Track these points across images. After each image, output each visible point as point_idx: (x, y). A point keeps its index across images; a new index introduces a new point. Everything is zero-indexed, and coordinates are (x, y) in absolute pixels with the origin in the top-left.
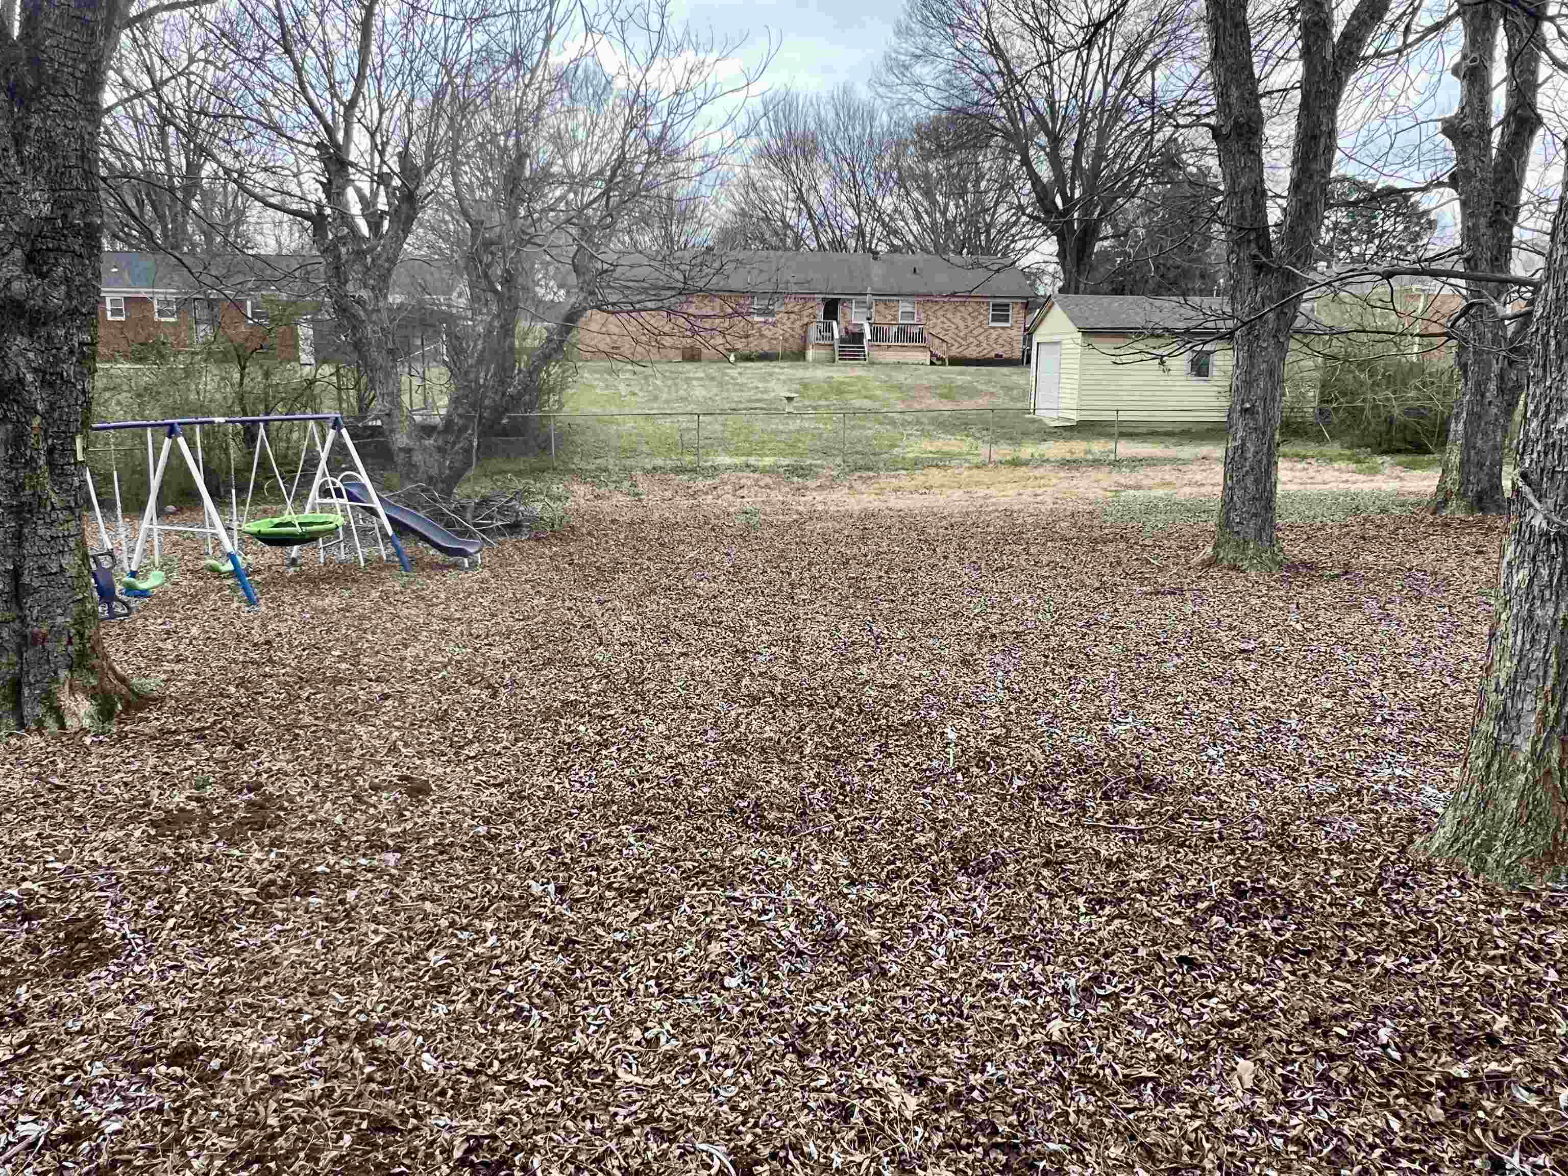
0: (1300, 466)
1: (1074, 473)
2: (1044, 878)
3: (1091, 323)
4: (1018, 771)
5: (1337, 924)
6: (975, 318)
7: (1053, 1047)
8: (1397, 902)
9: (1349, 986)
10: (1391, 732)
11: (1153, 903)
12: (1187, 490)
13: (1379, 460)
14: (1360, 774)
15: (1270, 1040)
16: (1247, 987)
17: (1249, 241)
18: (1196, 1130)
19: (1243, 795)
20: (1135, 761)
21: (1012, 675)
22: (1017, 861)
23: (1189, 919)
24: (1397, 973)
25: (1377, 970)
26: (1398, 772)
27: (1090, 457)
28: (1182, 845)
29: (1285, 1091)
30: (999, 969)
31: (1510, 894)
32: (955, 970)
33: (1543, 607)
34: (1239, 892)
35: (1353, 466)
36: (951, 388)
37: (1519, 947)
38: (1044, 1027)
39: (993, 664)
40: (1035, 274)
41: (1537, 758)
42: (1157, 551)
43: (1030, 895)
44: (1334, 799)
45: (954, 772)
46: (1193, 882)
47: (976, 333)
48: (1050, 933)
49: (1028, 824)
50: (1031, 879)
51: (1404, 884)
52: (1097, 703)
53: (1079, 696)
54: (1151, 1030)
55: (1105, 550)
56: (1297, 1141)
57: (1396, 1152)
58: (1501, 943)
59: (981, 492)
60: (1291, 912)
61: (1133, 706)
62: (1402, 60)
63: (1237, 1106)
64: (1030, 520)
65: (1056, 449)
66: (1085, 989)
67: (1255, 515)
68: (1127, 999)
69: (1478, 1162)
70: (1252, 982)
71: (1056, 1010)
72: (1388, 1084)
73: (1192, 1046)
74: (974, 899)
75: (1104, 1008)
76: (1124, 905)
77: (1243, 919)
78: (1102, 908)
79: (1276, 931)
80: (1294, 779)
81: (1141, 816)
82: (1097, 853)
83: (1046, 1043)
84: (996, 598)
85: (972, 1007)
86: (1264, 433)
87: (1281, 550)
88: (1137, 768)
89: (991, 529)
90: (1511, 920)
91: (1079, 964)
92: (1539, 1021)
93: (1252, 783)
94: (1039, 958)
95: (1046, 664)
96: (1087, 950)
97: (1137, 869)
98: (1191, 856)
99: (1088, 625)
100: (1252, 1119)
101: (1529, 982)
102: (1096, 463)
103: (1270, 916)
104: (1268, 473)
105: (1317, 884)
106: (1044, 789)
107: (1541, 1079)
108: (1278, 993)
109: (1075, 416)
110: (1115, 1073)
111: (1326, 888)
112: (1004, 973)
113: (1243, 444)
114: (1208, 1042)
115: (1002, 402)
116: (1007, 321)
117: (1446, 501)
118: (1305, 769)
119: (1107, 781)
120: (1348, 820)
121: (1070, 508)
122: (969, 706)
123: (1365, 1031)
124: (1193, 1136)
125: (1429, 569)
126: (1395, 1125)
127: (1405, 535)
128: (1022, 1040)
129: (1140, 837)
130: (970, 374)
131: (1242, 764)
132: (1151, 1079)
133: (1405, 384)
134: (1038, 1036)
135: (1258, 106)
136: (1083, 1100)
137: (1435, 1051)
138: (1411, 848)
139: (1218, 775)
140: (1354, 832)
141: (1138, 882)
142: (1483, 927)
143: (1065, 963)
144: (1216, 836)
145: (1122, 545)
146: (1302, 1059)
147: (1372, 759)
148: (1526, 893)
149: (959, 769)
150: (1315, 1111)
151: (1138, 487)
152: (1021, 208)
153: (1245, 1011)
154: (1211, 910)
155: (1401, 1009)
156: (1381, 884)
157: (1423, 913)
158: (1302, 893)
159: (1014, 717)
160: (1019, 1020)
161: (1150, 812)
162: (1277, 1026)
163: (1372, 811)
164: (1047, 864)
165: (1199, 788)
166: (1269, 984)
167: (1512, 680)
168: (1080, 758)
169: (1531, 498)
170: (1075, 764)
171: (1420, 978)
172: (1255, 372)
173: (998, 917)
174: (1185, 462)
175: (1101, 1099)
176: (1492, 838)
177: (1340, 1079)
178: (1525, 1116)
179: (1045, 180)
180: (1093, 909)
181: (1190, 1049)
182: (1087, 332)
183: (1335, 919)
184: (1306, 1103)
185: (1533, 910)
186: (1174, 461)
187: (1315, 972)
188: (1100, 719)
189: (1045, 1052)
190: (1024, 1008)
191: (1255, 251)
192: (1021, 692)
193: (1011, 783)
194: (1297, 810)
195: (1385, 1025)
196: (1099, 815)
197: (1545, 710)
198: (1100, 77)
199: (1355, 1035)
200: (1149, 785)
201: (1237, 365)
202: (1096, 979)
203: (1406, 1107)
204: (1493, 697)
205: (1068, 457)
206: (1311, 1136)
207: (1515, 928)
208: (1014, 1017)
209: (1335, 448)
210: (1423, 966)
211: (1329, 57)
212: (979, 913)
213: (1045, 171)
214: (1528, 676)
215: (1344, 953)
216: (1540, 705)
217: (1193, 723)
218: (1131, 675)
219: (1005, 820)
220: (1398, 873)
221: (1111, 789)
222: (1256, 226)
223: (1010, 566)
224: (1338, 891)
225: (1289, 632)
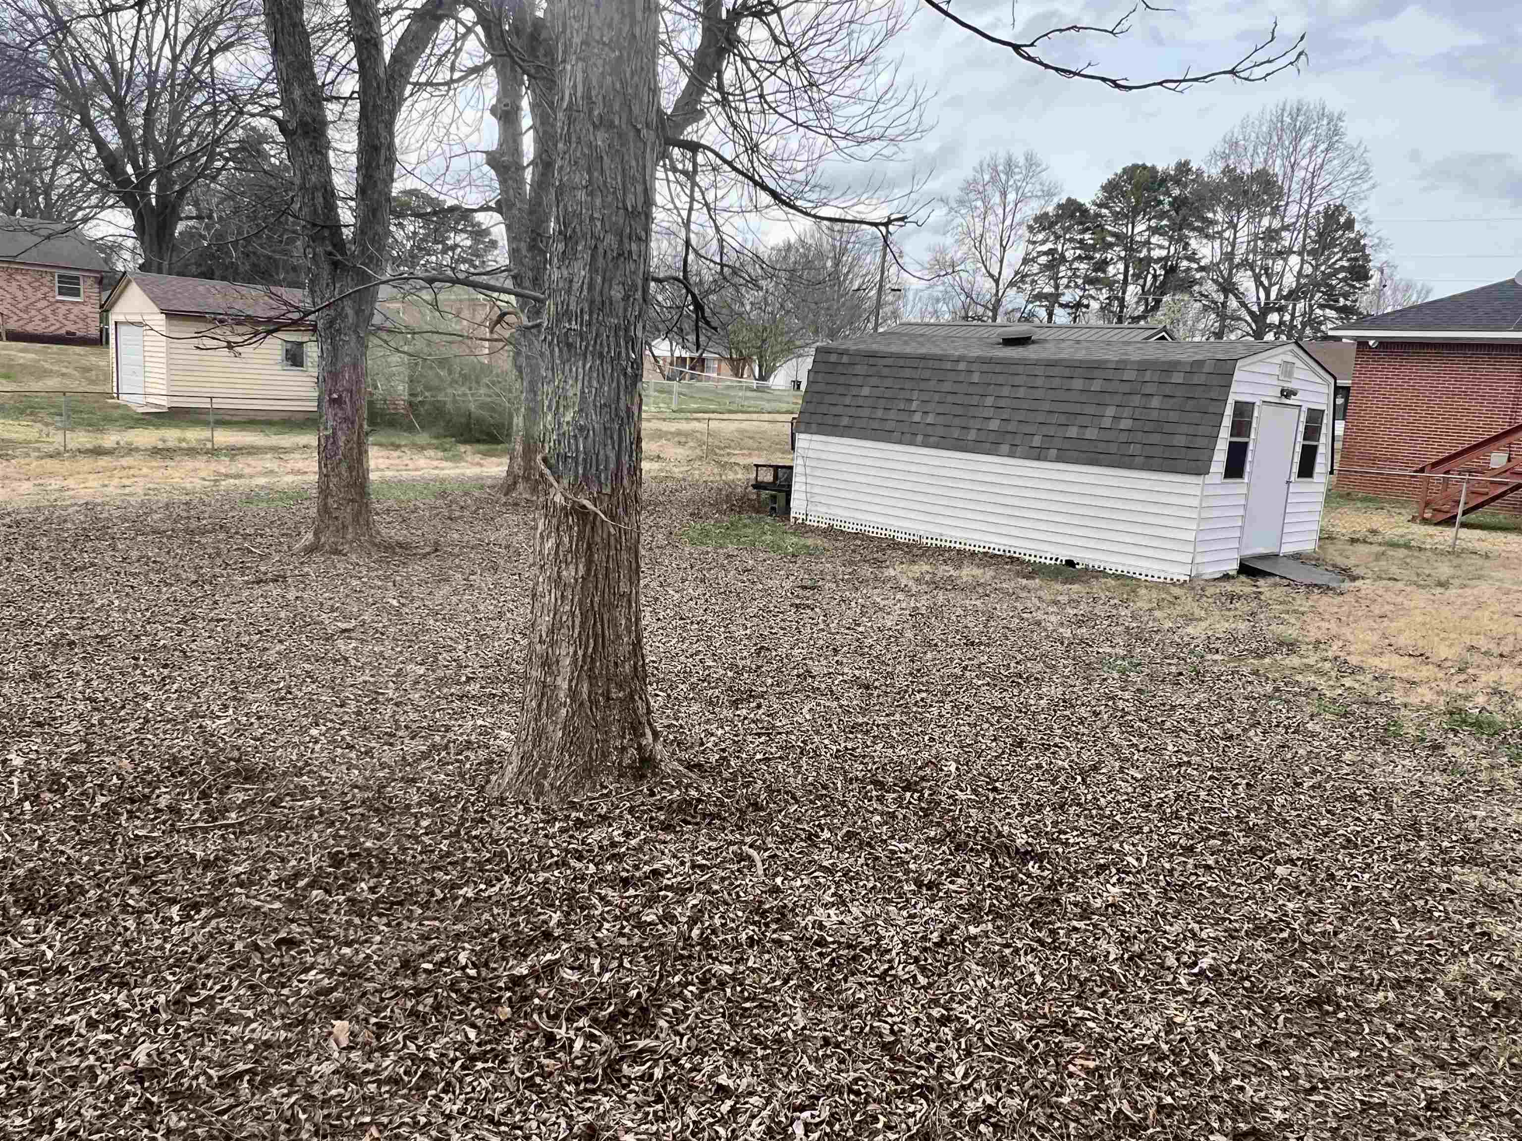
0: (396, 454)
1: (169, 463)
2: (131, 897)
3: (177, 306)
4: (101, 786)
5: (427, 870)
6: (36, 289)
7: (139, 1076)
8: (476, 837)
9: (437, 923)
10: (473, 688)
11: (253, 893)
12: (289, 479)
13: (462, 448)
14: (448, 729)
15: (364, 994)
16: (346, 950)
17: (324, 238)
18: (292, 1107)
19: (344, 767)
20: (236, 754)
21: (95, 683)
22: (99, 886)
23: (289, 900)
24: (476, 900)
25: (460, 901)
26: (480, 722)
27: (184, 445)
28: (282, 829)
29: (378, 1038)
30: (74, 1010)
31: (561, 809)
32: (18, 1026)
33: (567, 568)
34: (336, 860)
35: (440, 454)
36: (11, 367)
37: (567, 851)
38: (129, 1058)
39: (71, 675)
40: (111, 248)
41: (573, 693)
42: (259, 539)
43: (114, 918)
44: (425, 756)
45: (20, 802)
46: (293, 863)
47: (39, 305)
48: (137, 953)
49: (113, 843)
50: (116, 902)
51: (482, 820)
52: (195, 700)
53: (175, 696)
54: (250, 1021)
55: (204, 541)
56: (390, 1080)
57: (473, 1059)
58: (555, 852)
59: (55, 484)
60: (385, 869)
61: (234, 698)
62: (451, 93)
63: (333, 1067)
64: (116, 513)
65: (145, 437)
66: (177, 1002)
67: (353, 501)
68: (222, 998)
69: (536, 1043)
70: (349, 944)
71: (144, 1034)
72: (466, 1001)
73: (290, 1025)
74: (43, 940)
75: (198, 1015)
76: (223, 903)
77: (341, 886)
78: (198, 912)
79: (372, 890)
80: (391, 745)
81: (241, 808)
82: (193, 856)
83: (130, 1074)
84: (74, 600)
85: (39, 1062)
86: (353, 423)
87: (379, 533)
88: (238, 761)
89: (69, 525)
90: (562, 831)
91: (170, 978)
92: (582, 908)
93: (353, 755)
94: (123, 985)
95: (136, 666)
96: (178, 960)
97: (236, 864)
98: (293, 838)
99: (184, 621)
100: (347, 1076)
101: (575, 878)
102: (192, 452)
103: (367, 877)
104: (360, 461)
105: (409, 837)
106: (132, 801)
107: (582, 956)
108: (374, 947)
109: (165, 403)
110: (210, 1078)
111: (416, 839)
112: (82, 1012)
113: (334, 433)
114: (306, 1014)
115: (77, 385)
116: (78, 295)
117: (515, 483)
118: (400, 733)
119: (205, 779)
120: (436, 773)
121: (164, 498)
122: (40, 725)
123: (447, 959)
124: (289, 1113)
125: (504, 543)
126: (472, 1033)
127: (485, 514)
128: (103, 1078)
129: (240, 830)
130: (36, 352)
131: (343, 739)
132: (247, 1071)
133: (478, 382)
134: (121, 1069)
135: (321, 108)
136: (175, 1118)
137: (504, 959)
138: (488, 787)
139: (319, 753)
140: (441, 783)
141: (237, 876)
142: (541, 841)
143: (154, 980)
144: (316, 812)
145: (222, 536)
146: (393, 1002)
147: (460, 714)
148: (573, 806)
149: (26, 798)
150: (405, 1046)
151: (239, 476)
152: (86, 175)
153: (343, 974)
154: (311, 885)
155: (477, 931)
156: (462, 824)
157: (496, 842)
158: (395, 849)
159: (97, 729)
160: (98, 1059)
161: (252, 802)
162: (372, 979)
163: (457, 761)
164: (134, 881)
165: (301, 769)
166: (366, 941)
167: (551, 631)
168: (175, 760)
169: (551, 479)
170: (169, 768)
171: (494, 899)
172: (340, 365)
173: (73, 953)
174: (286, 451)
175: (193, 1111)
176: (546, 766)
177: (427, 1009)
178: (571, 991)
179: (113, 147)
180: (188, 916)
181: (287, 1027)
182: (171, 315)
183: (424, 866)
184: (397, 1042)
185: (578, 819)
186: (274, 449)
187: (407, 918)
188: (198, 717)
189: (129, 1083)
190: (105, 1044)
191: (330, 248)
192: (106, 700)
193: (93, 802)
194: (393, 772)
195: (464, 949)
196: (197, 816)
197: (575, 652)
198: (167, 48)
199: (440, 965)
200: (248, 775)
201: (321, 357)
202: (190, 988)
203: (481, 1016)
204: (538, 647)
205: (160, 445)
206: (402, 1070)
207: (565, 836)
208: (92, 1057)
209: (423, 438)
210: (497, 889)
211: (382, 75)
212: (49, 954)
213: (111, 137)
214: (562, 626)
215: (432, 894)
216: (571, 650)
217: (296, 706)
218: (231, 667)
219: (85, 844)
220: (476, 812)
221: (210, 788)
222: (328, 223)
223: (93, 565)
224: (425, 839)
225: (386, 609)
